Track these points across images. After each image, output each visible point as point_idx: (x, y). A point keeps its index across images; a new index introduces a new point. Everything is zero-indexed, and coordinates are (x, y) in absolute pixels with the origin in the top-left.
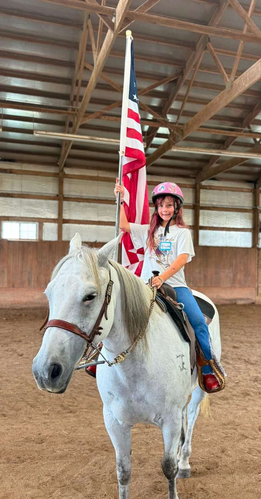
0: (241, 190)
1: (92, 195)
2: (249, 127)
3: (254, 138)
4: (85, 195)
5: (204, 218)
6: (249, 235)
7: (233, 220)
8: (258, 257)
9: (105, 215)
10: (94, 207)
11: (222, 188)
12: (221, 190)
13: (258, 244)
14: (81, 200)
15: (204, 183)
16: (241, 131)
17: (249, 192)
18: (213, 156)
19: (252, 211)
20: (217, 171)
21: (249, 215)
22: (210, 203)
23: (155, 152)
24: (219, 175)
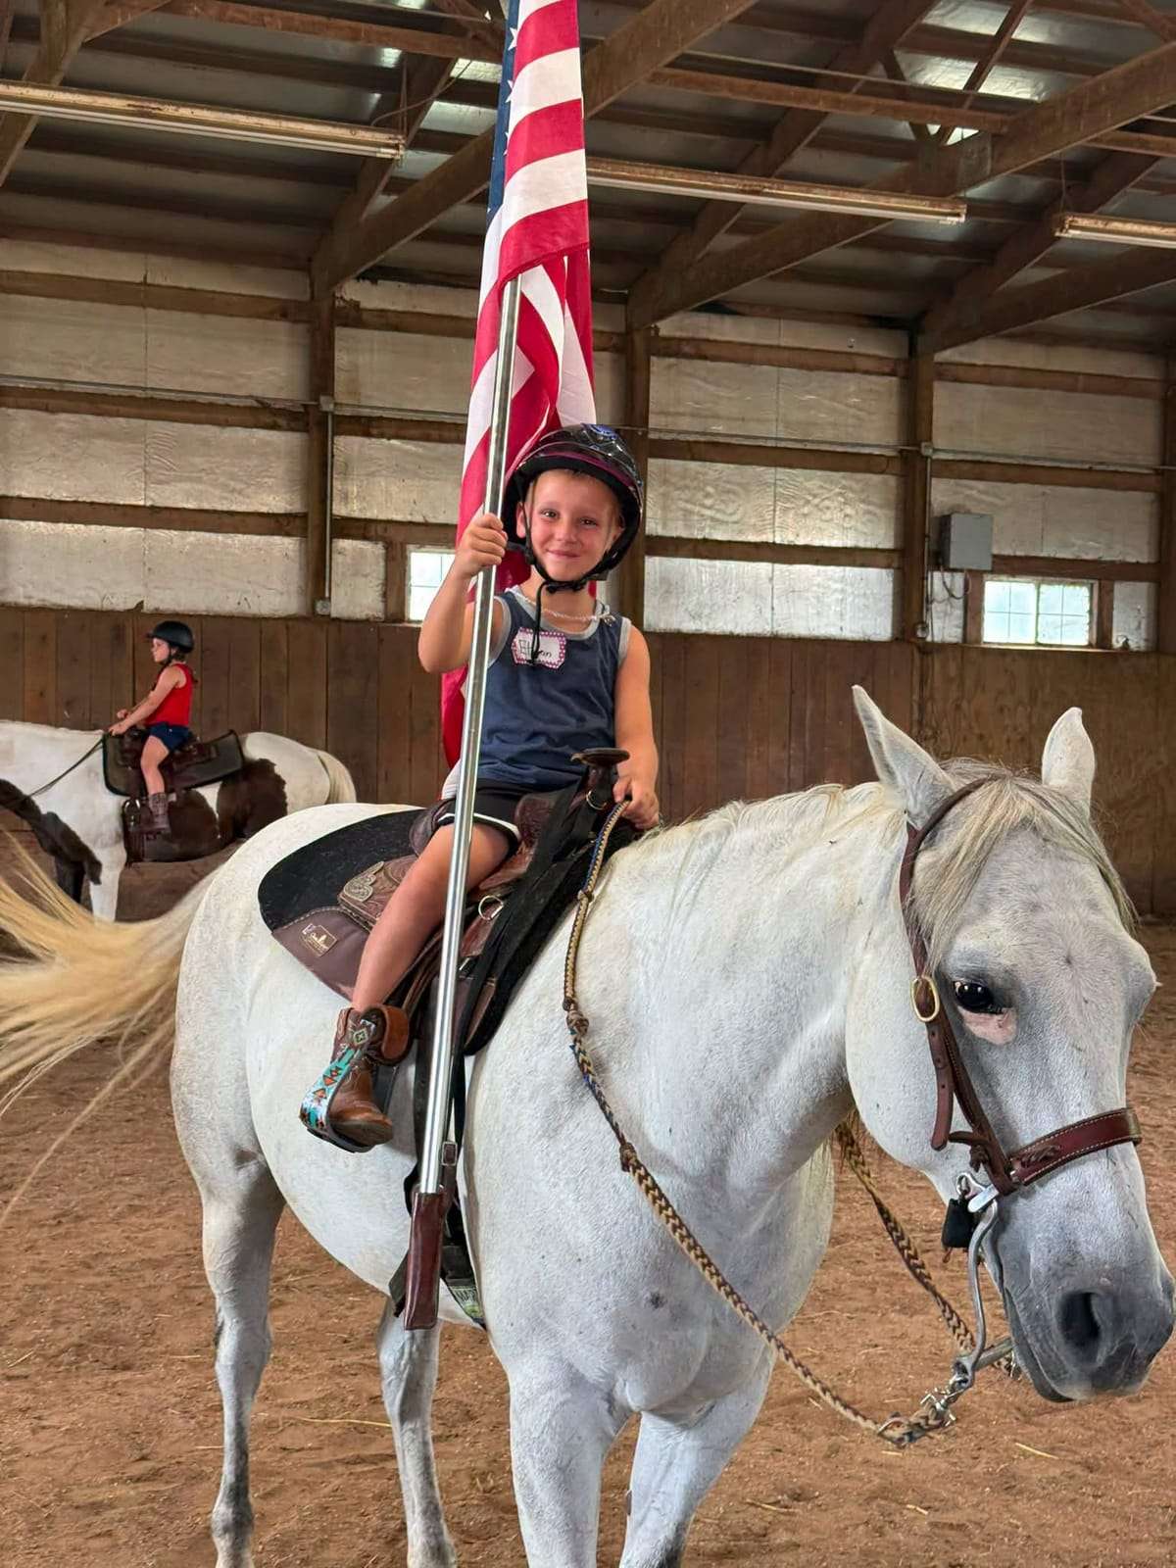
0: (844, 364)
1: (117, 377)
2: (894, 70)
3: (918, 121)
4: (83, 375)
5: (665, 495)
6: (878, 582)
7: (806, 510)
8: (922, 689)
9: (181, 480)
10: (129, 436)
11: (758, 354)
12: (750, 361)
13: (925, 628)
14: (65, 403)
15: (666, 327)
16: (845, 86)
17: (884, 374)
18: (707, 202)
19: (897, 466)
20: (736, 269)
21: (883, 485)
22: (696, 425)
23: (441, 174)
24: (750, 289)
